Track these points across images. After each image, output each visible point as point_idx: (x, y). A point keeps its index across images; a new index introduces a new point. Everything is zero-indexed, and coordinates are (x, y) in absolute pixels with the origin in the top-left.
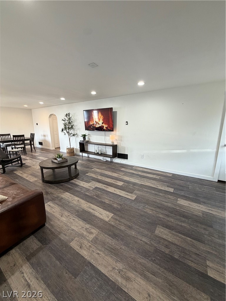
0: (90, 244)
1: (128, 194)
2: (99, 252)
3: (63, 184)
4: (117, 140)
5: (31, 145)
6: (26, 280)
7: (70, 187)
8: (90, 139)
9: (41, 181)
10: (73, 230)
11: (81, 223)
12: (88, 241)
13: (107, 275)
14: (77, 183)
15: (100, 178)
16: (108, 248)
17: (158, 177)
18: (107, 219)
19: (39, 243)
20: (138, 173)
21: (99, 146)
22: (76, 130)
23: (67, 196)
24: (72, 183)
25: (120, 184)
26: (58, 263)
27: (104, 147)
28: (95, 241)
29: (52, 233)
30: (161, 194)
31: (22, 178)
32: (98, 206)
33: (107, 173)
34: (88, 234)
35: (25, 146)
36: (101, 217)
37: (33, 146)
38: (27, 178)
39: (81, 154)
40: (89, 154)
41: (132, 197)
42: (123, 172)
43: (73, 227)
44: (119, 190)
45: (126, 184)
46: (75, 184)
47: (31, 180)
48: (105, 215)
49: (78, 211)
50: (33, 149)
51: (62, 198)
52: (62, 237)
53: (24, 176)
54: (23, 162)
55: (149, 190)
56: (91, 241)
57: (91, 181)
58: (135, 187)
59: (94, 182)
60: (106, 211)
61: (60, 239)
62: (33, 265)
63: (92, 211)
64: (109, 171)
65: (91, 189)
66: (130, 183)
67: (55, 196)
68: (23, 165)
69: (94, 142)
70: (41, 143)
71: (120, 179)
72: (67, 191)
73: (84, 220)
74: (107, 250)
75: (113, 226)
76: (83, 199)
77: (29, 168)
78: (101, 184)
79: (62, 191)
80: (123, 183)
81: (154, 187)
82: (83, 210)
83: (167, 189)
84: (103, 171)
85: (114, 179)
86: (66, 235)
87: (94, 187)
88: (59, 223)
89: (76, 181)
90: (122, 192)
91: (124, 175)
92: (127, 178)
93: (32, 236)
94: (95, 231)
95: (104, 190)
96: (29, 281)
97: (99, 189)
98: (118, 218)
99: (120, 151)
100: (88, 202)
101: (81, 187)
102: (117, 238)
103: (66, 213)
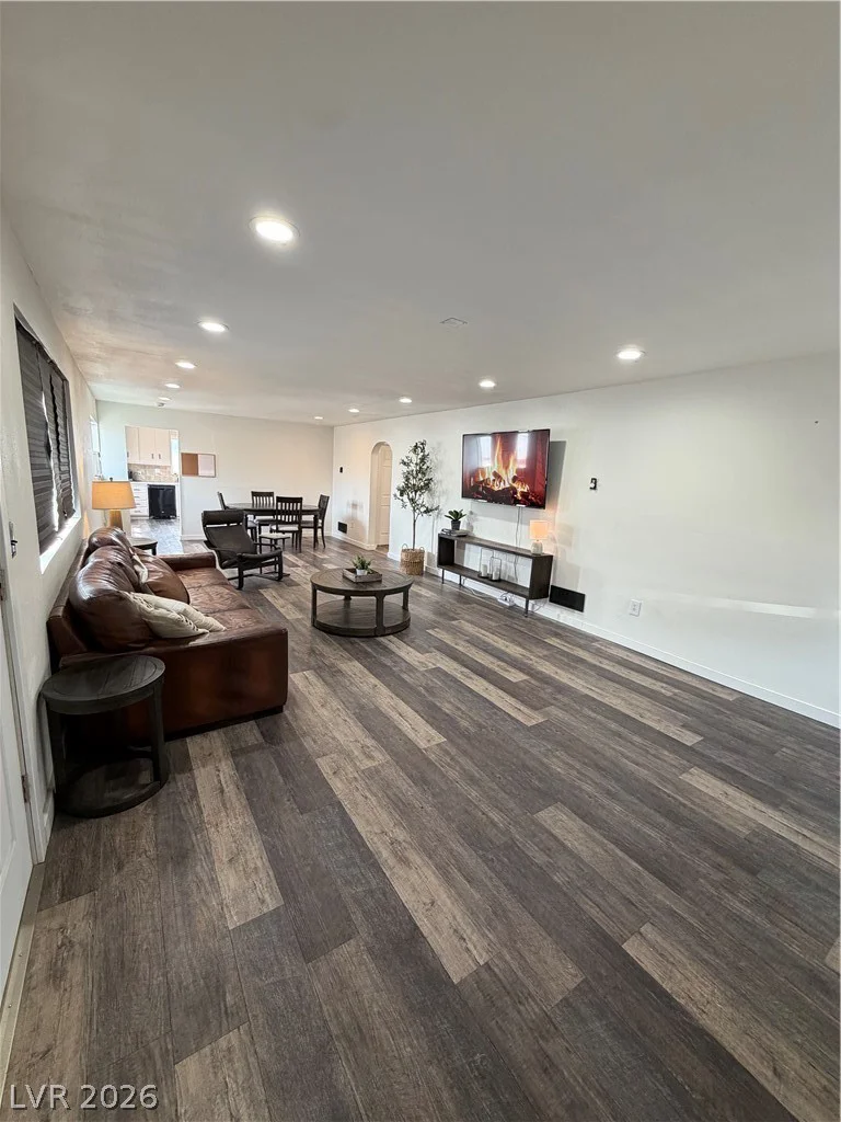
0: (356, 775)
1: (522, 708)
2: (367, 794)
3: (356, 640)
4: (554, 540)
5: (315, 528)
6: (220, 782)
7: (369, 650)
8: (472, 528)
9: (308, 623)
10: (334, 738)
11: (359, 732)
12: (357, 769)
13: (363, 835)
14: (392, 647)
15: (462, 647)
16: (393, 797)
17: (667, 691)
18: (423, 744)
19: (259, 736)
20: (598, 664)
21: (496, 554)
22: (437, 494)
23: (353, 668)
24: (379, 644)
25: (515, 676)
26: (282, 781)
27: (513, 557)
28: (371, 774)
29: (291, 729)
30: (636, 739)
31: (271, 606)
32: (417, 712)
33: (492, 639)
34: (361, 757)
35: (300, 528)
36: (412, 735)
37: (319, 531)
38: (282, 610)
39: (440, 572)
40: (463, 578)
41: (531, 718)
42: (548, 650)
43: (337, 735)
44: (501, 693)
45: (533, 682)
46: (385, 648)
47: (289, 614)
48: (424, 735)
49: (362, 707)
50: (321, 542)
51: (340, 671)
52: (308, 743)
53: (278, 603)
54: (286, 570)
55: (603, 718)
56: (363, 772)
57: (433, 649)
58: (559, 696)
59: (438, 655)
60: (430, 728)
61: (301, 745)
62: (237, 767)
63: (396, 716)
64: (502, 636)
65: (422, 669)
66: (547, 683)
67: (327, 662)
68: (284, 579)
69: (481, 540)
70: (342, 527)
71: (525, 664)
72: (358, 659)
73: (369, 729)
74: (389, 798)
75: (430, 763)
76: (388, 686)
77: (294, 588)
78: (455, 665)
79: (346, 655)
80: (526, 677)
81: (628, 712)
82: (377, 708)
83: (673, 731)
84: (483, 632)
85: (503, 661)
86: (315, 742)
87: (431, 666)
88: (311, 715)
89: (392, 642)
90: (508, 698)
91: (545, 658)
92: (547, 668)
93: (252, 722)
94: (380, 757)
95: (455, 680)
96: (225, 786)
97: (446, 674)
98: (453, 751)
99: (560, 579)
100: (397, 695)
101: (396, 659)
102: (426, 788)
103: (335, 704)
